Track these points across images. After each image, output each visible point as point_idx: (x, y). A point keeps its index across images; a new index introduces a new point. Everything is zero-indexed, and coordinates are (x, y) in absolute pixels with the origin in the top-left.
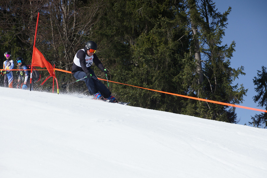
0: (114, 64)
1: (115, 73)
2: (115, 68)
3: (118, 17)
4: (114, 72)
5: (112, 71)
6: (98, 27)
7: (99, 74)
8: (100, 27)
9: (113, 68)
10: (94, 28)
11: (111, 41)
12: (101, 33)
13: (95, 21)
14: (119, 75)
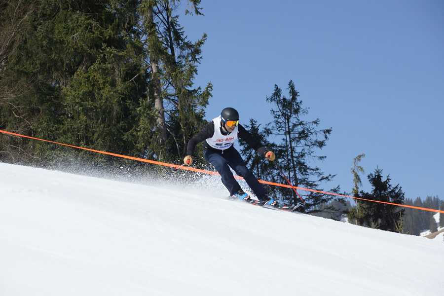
0: (38, 114)
1: (39, 128)
2: (39, 121)
3: (42, 47)
4: (37, 126)
5: (34, 125)
6: (14, 61)
7: (15, 130)
8: (17, 61)
9: (35, 119)
10: (8, 62)
11: (33, 81)
12: (18, 70)
13: (9, 52)
14: (45, 130)
